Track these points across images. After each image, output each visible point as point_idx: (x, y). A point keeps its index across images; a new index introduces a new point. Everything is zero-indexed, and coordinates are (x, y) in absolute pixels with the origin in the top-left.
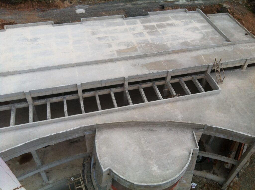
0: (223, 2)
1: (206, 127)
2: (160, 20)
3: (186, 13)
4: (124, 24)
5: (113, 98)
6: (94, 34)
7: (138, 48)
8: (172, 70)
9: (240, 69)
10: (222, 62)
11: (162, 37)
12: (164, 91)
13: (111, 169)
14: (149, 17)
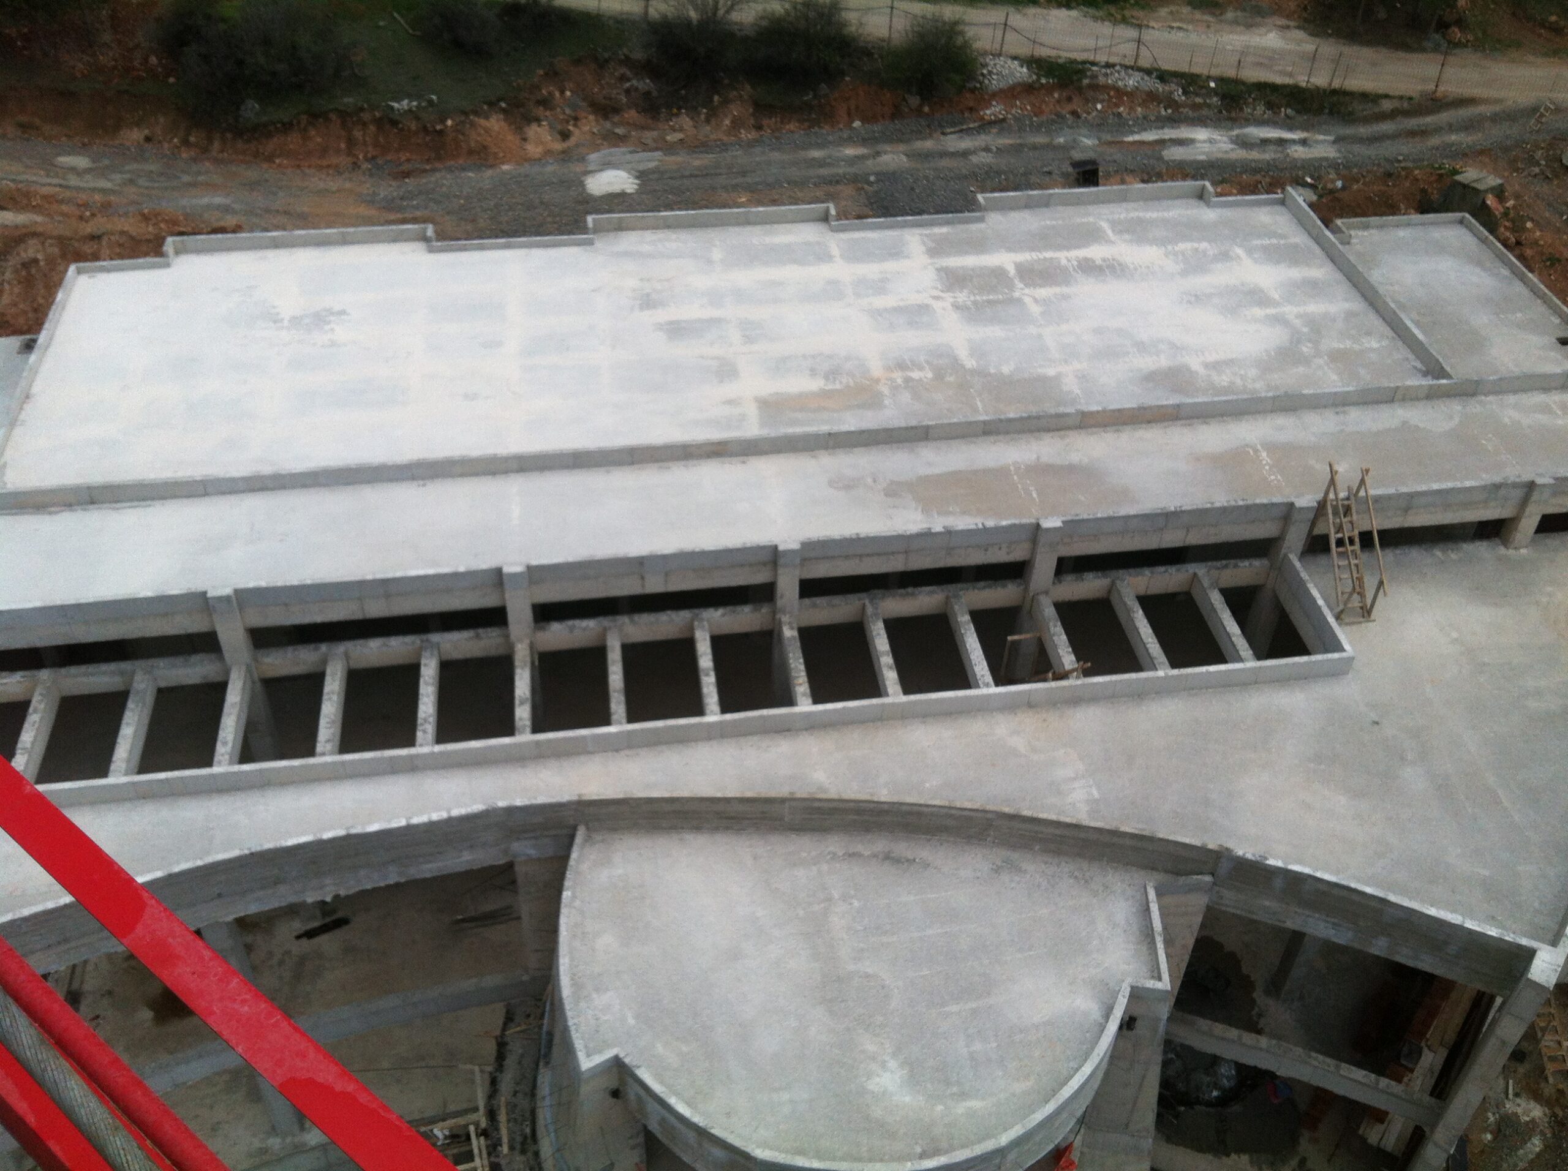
0: (1465, 155)
1: (1224, 868)
2: (1043, 240)
3: (1208, 204)
4: (827, 258)
5: (706, 661)
6: (647, 302)
7: (886, 391)
8: (1063, 522)
9: (1497, 540)
10: (1372, 492)
11: (1040, 336)
12: (1013, 642)
13: (627, 1060)
14: (981, 220)
